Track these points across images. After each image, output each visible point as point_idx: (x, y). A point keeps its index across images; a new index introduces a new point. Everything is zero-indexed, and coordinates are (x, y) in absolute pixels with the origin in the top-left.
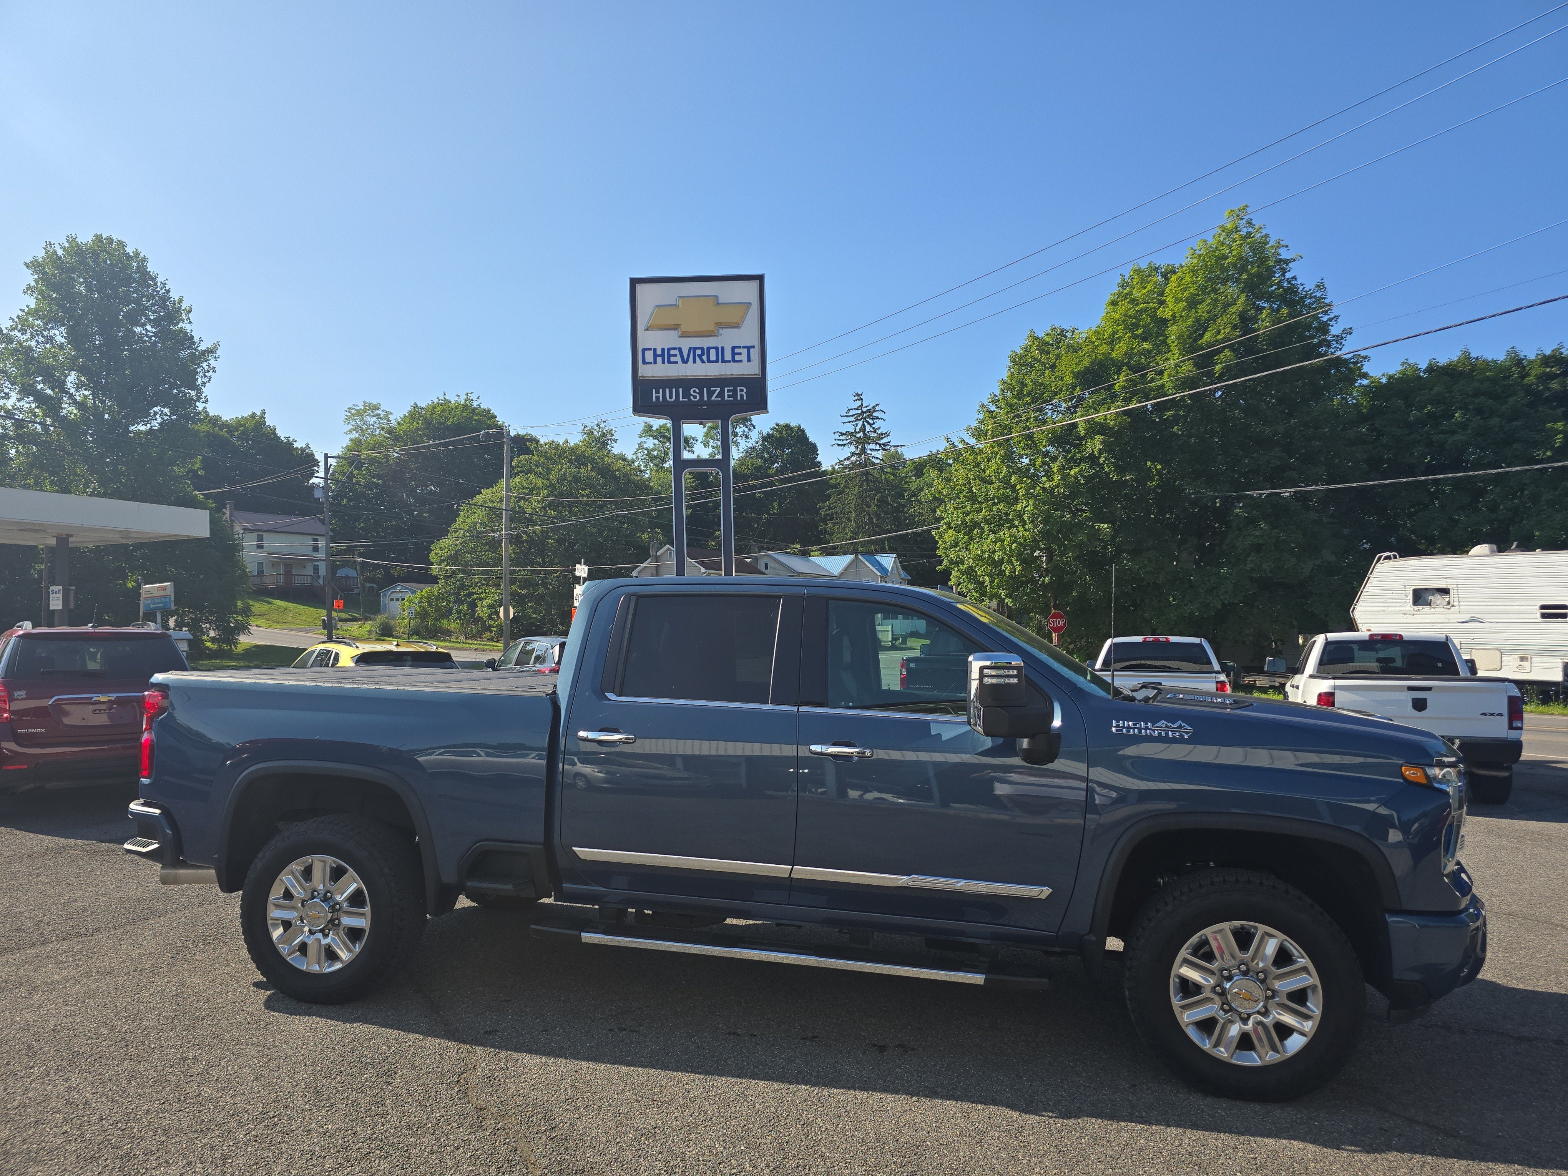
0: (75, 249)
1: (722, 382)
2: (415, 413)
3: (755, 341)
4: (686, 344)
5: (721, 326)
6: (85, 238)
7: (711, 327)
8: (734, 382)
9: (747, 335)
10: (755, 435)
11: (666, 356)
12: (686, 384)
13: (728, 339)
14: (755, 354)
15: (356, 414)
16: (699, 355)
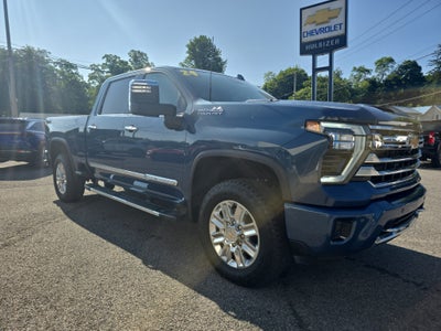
0: (196, 40)
1: (330, 39)
2: (282, 73)
3: (343, 21)
4: (318, 28)
5: (330, 18)
6: (198, 37)
7: (326, 19)
8: (334, 38)
9: (341, 19)
10: (396, 66)
11: (311, 33)
12: (317, 42)
13: (333, 23)
14: (343, 26)
15: (267, 75)
16: (322, 30)
